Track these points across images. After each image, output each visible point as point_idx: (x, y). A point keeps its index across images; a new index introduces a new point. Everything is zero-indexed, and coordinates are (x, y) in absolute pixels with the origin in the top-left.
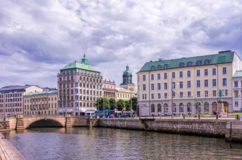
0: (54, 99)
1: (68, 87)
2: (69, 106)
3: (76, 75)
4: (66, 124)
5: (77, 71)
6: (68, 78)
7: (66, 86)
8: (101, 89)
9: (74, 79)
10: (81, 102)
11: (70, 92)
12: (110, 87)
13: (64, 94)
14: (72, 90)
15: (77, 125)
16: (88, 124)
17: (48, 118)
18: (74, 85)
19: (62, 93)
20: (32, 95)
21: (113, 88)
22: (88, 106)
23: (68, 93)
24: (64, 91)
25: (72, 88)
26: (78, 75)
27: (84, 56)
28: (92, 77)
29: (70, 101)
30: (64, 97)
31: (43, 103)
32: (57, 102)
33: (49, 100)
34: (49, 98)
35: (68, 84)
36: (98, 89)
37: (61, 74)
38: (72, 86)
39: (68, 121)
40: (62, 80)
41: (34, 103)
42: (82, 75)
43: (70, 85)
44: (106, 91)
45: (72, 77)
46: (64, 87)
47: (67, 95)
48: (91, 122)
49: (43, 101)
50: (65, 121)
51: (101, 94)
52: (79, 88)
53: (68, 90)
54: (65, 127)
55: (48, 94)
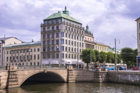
0: (37, 50)
1: (53, 37)
2: (53, 58)
3: (62, 25)
4: (68, 78)
5: (63, 20)
6: (53, 28)
7: (51, 36)
8: (83, 41)
9: (60, 28)
10: (66, 53)
11: (55, 43)
12: (89, 40)
13: (49, 44)
14: (58, 41)
15: (80, 79)
16: (96, 79)
17: (48, 70)
18: (60, 35)
19: (46, 44)
20: (13, 47)
21: (92, 40)
22: (72, 58)
23: (53, 44)
24: (49, 41)
25: (57, 39)
26: (64, 24)
27: (66, 8)
28: (76, 28)
29: (55, 52)
30: (48, 48)
31: (24, 55)
32: (39, 53)
33: (31, 51)
34: (31, 50)
35: (53, 34)
36: (80, 40)
37: (44, 24)
38: (58, 36)
39: (70, 74)
40: (46, 30)
41: (14, 55)
42: (67, 25)
43: (55, 36)
44: (87, 43)
45: (58, 27)
46: (48, 37)
47: (52, 46)
48: (100, 76)
49: (24, 52)
50: (66, 74)
51: (83, 46)
52: (65, 38)
53: (53, 41)
54: (68, 82)
55: (30, 45)
